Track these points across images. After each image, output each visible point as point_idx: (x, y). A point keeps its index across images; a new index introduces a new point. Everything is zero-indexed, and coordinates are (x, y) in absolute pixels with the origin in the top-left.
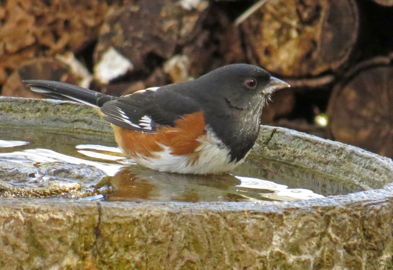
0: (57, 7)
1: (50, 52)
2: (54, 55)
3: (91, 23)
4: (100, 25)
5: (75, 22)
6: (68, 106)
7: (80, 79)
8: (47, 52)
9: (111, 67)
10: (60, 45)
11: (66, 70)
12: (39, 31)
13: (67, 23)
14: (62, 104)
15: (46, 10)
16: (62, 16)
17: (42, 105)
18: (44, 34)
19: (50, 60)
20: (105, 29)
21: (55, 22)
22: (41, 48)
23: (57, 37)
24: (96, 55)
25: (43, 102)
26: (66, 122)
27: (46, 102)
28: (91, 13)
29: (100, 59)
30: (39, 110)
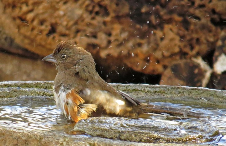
0: (192, 31)
1: (188, 56)
2: (190, 58)
3: (211, 39)
4: (217, 41)
5: (203, 39)
6: (196, 91)
7: (205, 71)
8: (187, 56)
9: (223, 64)
10: (194, 52)
11: (197, 66)
12: (182, 44)
13: (198, 40)
14: (193, 89)
15: (186, 32)
16: (195, 36)
17: (181, 90)
18: (185, 46)
19: (189, 61)
20: (220, 43)
21: (191, 39)
22: (183, 54)
23: (192, 48)
24: (214, 58)
25: (182, 88)
26: (195, 99)
27: (184, 88)
28: (211, 34)
29: (216, 60)
30: (180, 92)
